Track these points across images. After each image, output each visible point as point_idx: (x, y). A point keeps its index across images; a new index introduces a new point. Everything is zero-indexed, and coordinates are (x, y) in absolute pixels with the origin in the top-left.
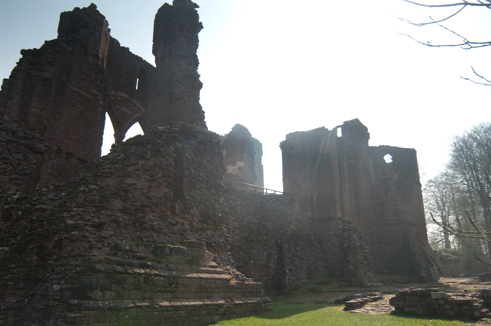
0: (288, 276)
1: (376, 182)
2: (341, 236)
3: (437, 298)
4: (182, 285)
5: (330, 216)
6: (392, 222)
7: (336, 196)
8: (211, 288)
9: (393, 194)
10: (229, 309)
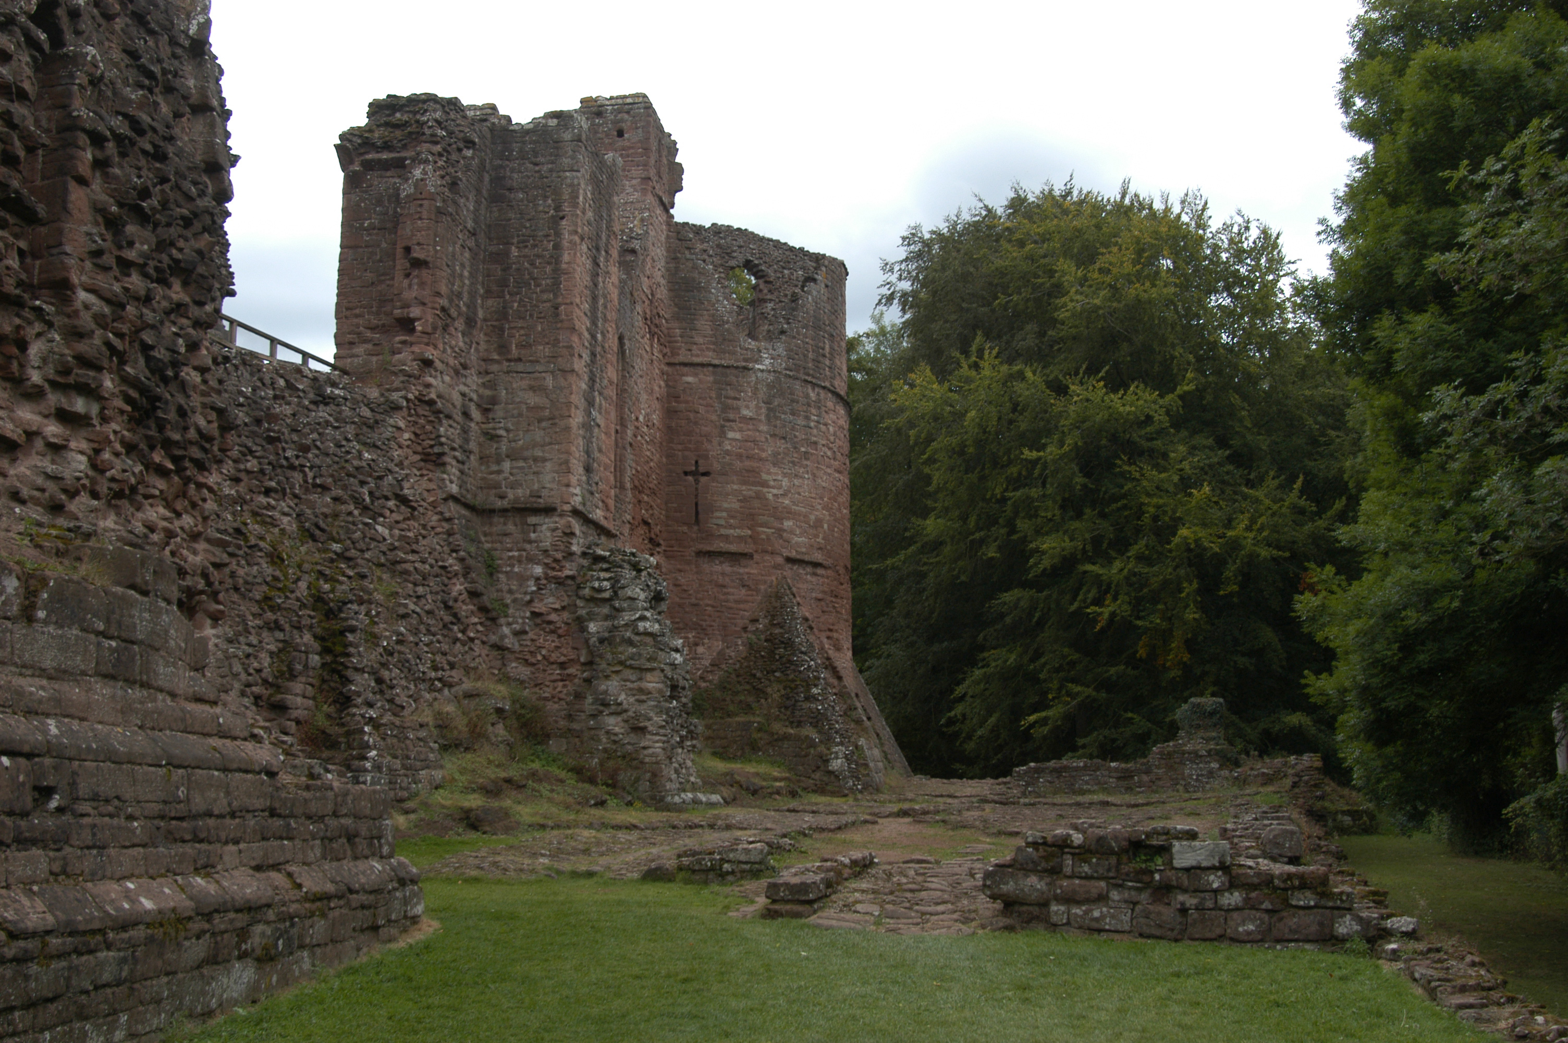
0: (373, 753)
1: (687, 375)
2: (579, 587)
3: (1194, 863)
4: (94, 800)
5: (540, 497)
6: (733, 548)
7: (573, 410)
8: (209, 814)
9: (750, 433)
10: (288, 924)
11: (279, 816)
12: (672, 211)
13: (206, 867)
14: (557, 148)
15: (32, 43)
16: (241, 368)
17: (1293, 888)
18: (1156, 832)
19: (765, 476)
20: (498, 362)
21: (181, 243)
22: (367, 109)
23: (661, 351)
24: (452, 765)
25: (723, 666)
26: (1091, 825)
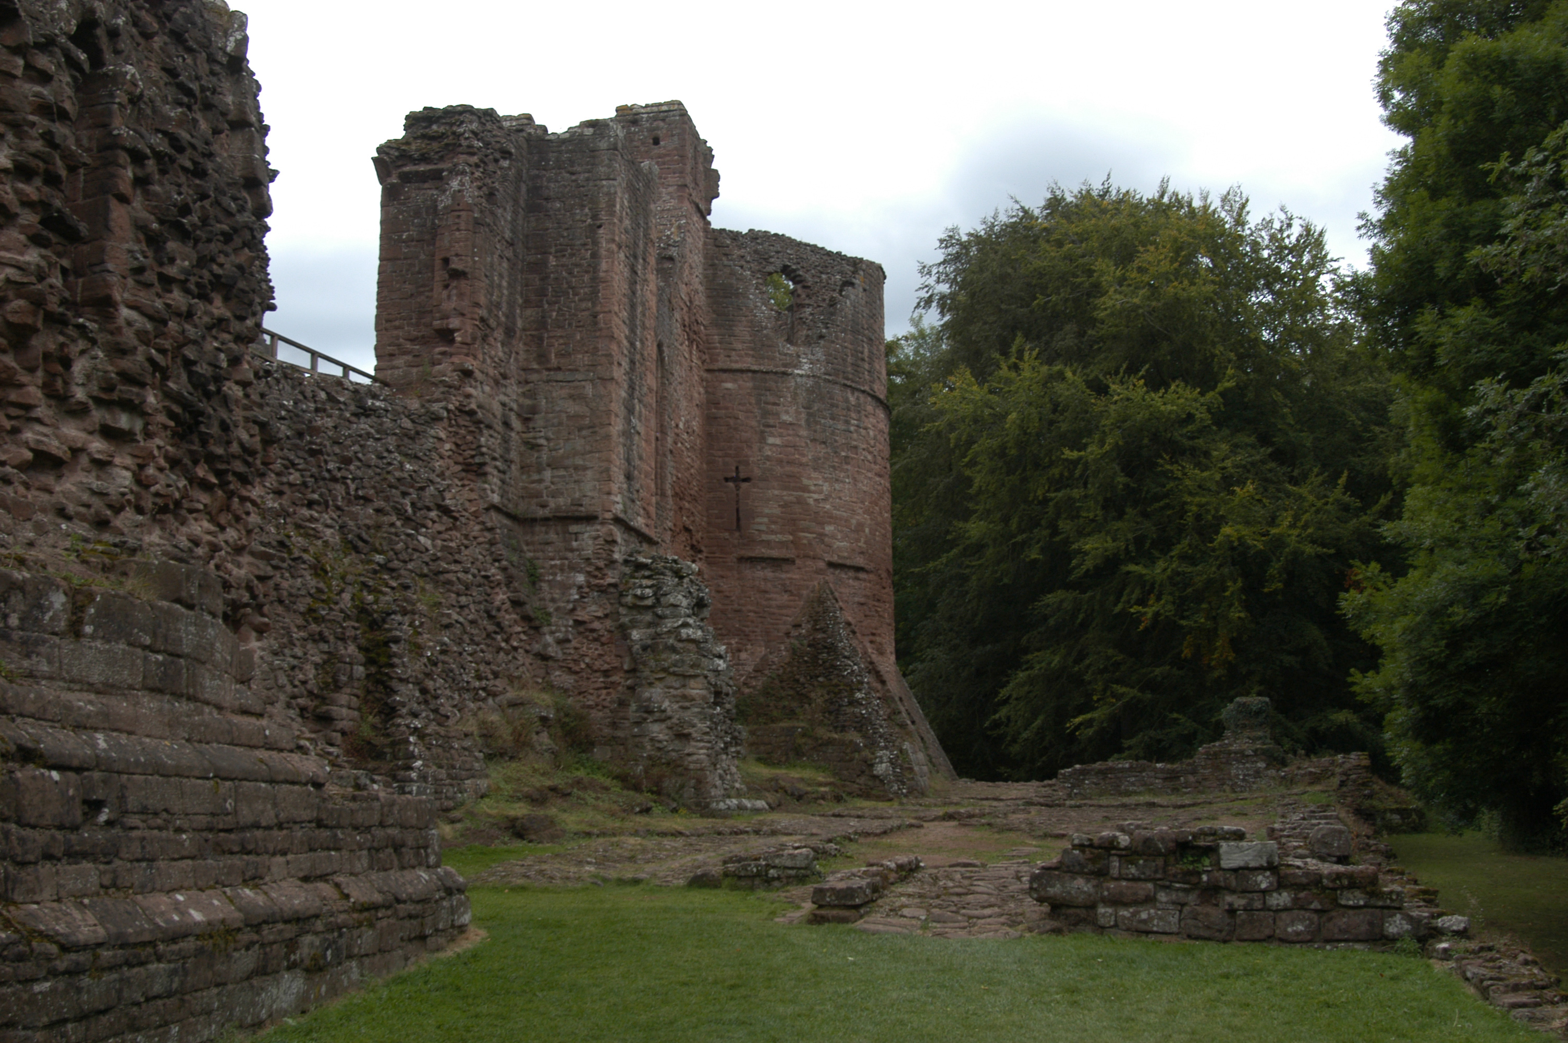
0: (419, 763)
1: (726, 382)
2: (621, 595)
3: (1242, 864)
4: (142, 813)
5: (581, 505)
6: (775, 553)
7: (613, 417)
8: (256, 826)
9: (790, 438)
10: (336, 934)
11: (326, 827)
12: (709, 218)
13: (254, 878)
14: (593, 157)
15: (72, 63)
16: (283, 381)
17: (1342, 888)
18: (1203, 833)
19: (805, 481)
20: (537, 371)
21: (222, 259)
22: (404, 122)
23: (700, 358)
24: (497, 774)
25: (766, 672)
26: (1138, 827)
